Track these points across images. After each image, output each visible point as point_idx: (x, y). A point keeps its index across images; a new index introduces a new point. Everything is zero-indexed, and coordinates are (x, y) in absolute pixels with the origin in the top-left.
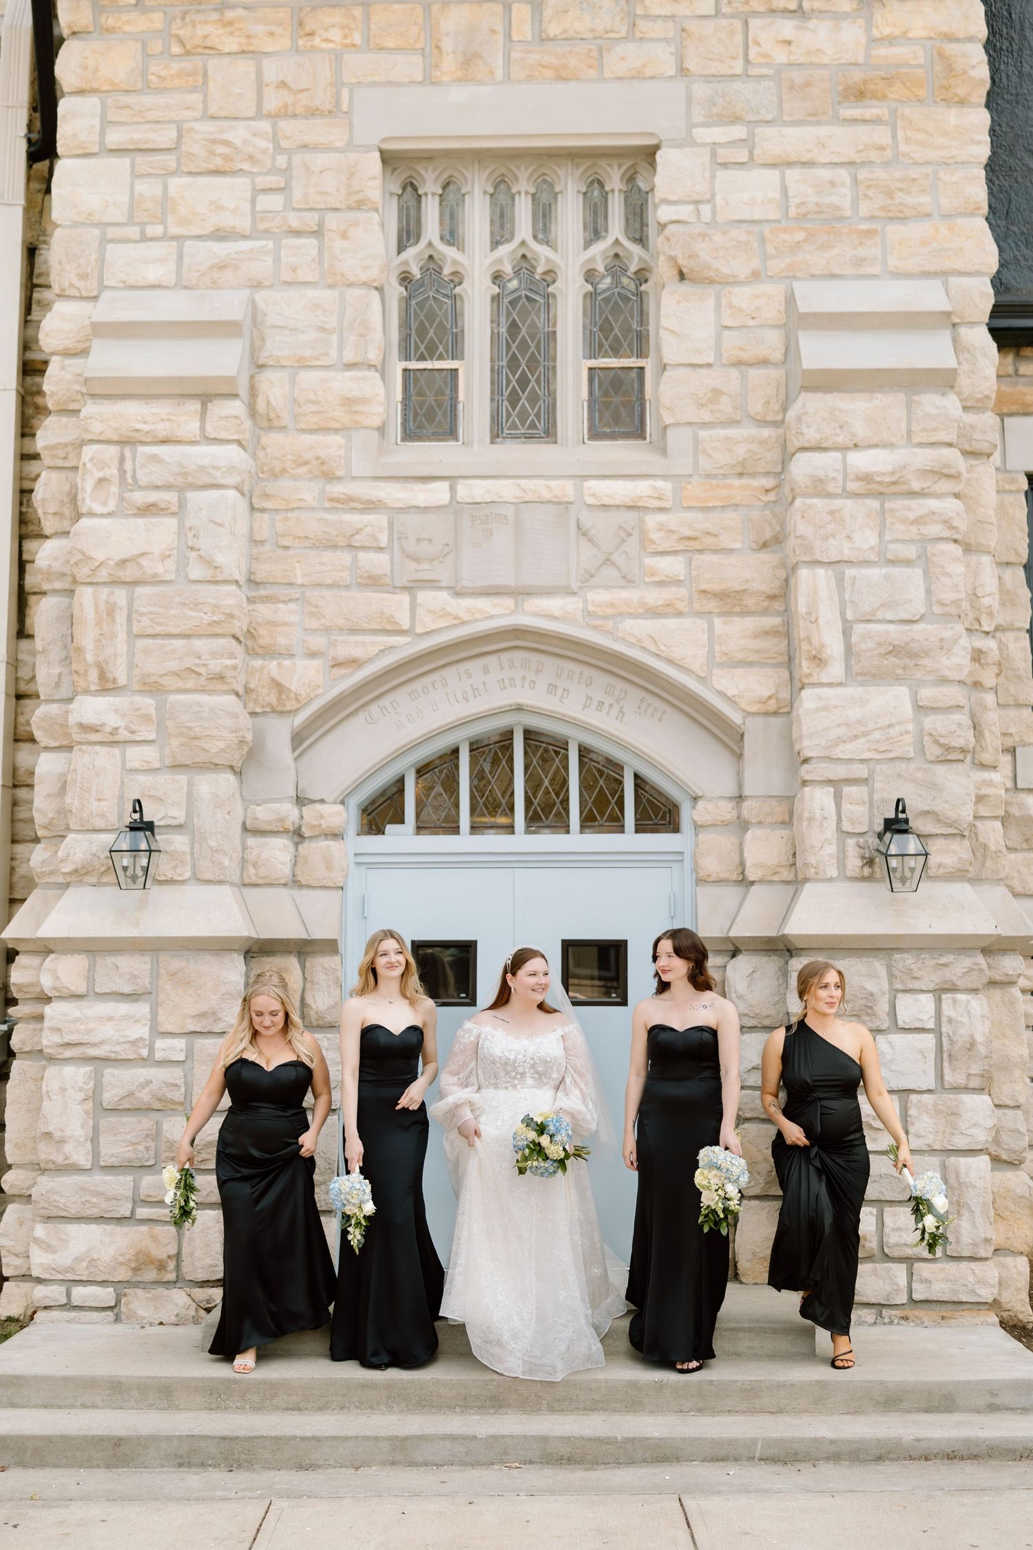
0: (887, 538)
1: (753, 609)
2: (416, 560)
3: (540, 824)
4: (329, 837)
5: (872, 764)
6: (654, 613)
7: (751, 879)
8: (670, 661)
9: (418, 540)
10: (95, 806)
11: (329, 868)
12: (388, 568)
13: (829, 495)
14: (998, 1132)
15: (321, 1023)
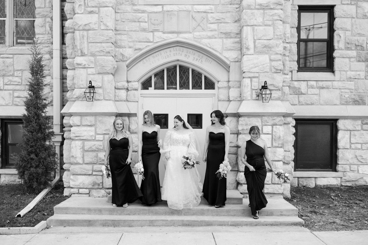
0: (265, 19)
1: (233, 37)
2: (154, 25)
3: (183, 87)
4: (135, 90)
5: (259, 73)
6: (210, 38)
7: (231, 100)
8: (213, 49)
9: (154, 20)
10: (81, 82)
11: (135, 97)
12: (147, 27)
13: (251, 9)
14: (284, 157)
15: (133, 132)
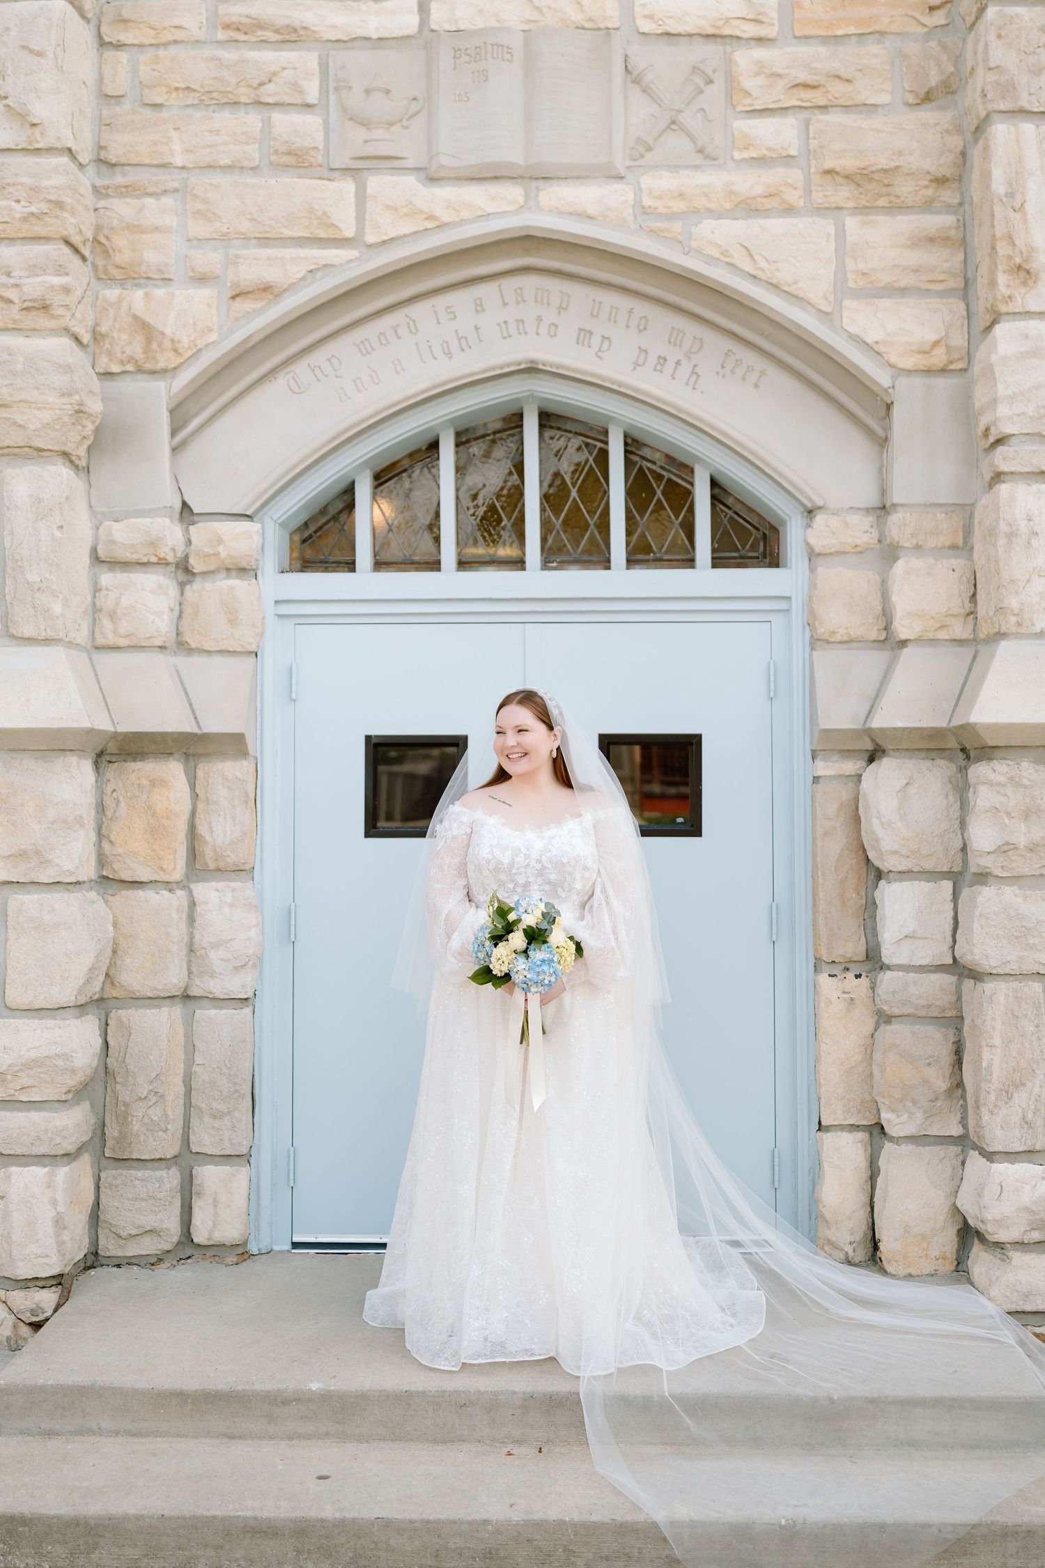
1: (909, 201)
2: (365, 123)
3: (565, 558)
4: (234, 574)
6: (749, 208)
7: (903, 637)
8: (774, 287)
9: (367, 92)
11: (233, 622)
12: (320, 137)
15: (221, 865)
